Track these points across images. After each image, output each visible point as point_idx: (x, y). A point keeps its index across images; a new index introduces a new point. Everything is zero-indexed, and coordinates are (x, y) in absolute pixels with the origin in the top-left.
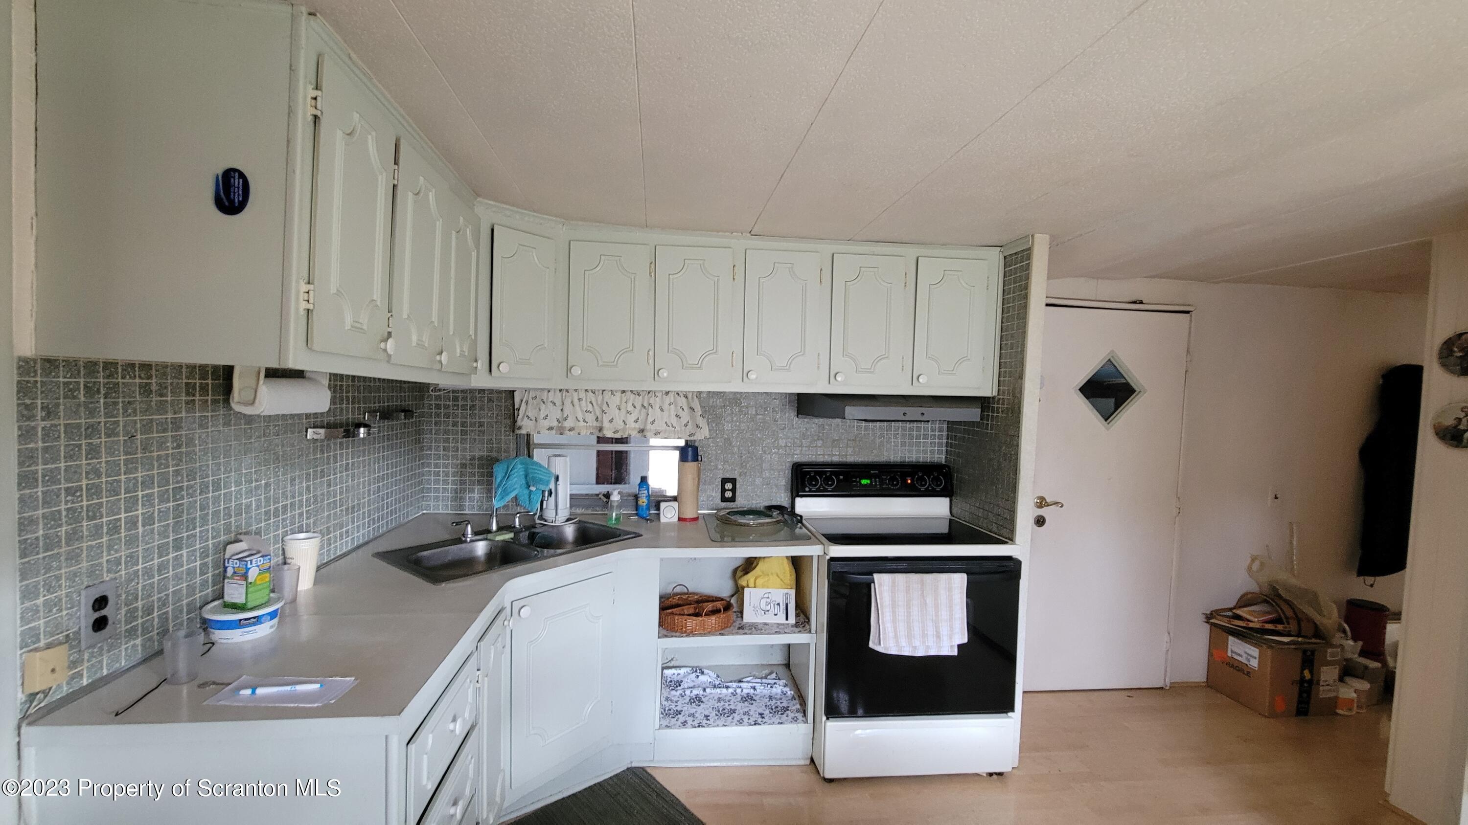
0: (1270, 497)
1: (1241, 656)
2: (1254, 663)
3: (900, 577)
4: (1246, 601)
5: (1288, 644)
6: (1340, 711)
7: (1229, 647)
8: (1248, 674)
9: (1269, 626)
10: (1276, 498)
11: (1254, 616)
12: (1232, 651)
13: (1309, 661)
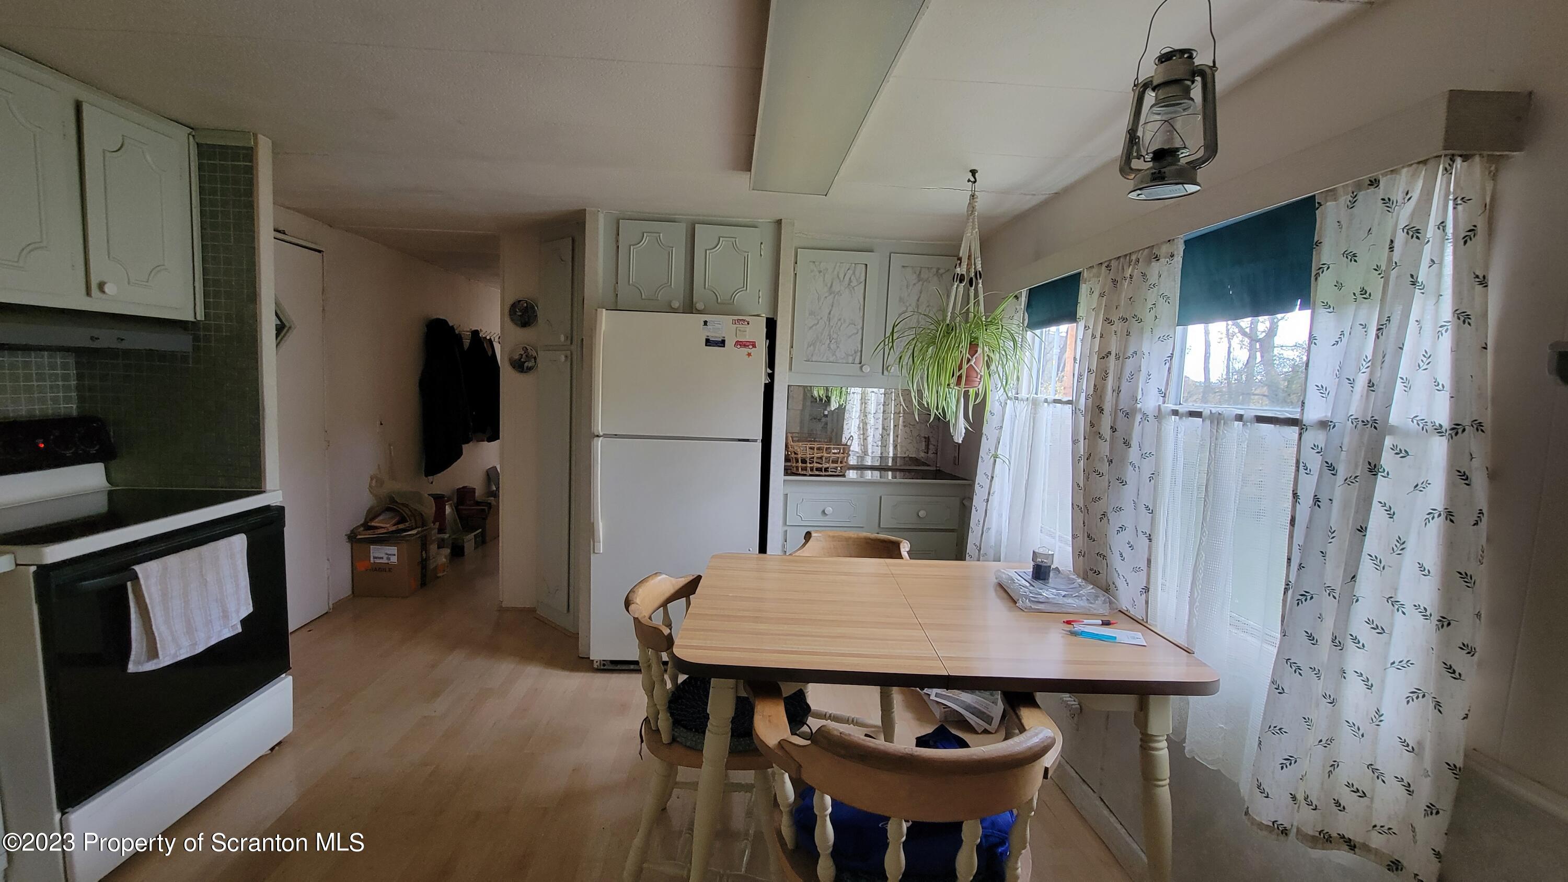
0: (378, 423)
1: (382, 558)
2: (394, 559)
3: (172, 560)
4: (372, 514)
5: (416, 534)
6: (438, 575)
7: (371, 554)
8: (390, 570)
9: (401, 526)
10: (381, 424)
11: (385, 524)
12: (375, 558)
13: (424, 546)
